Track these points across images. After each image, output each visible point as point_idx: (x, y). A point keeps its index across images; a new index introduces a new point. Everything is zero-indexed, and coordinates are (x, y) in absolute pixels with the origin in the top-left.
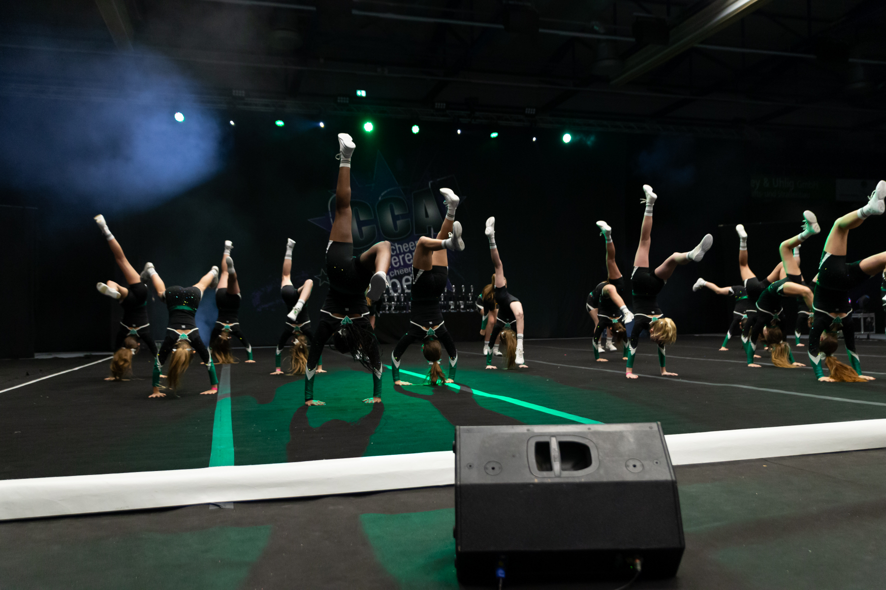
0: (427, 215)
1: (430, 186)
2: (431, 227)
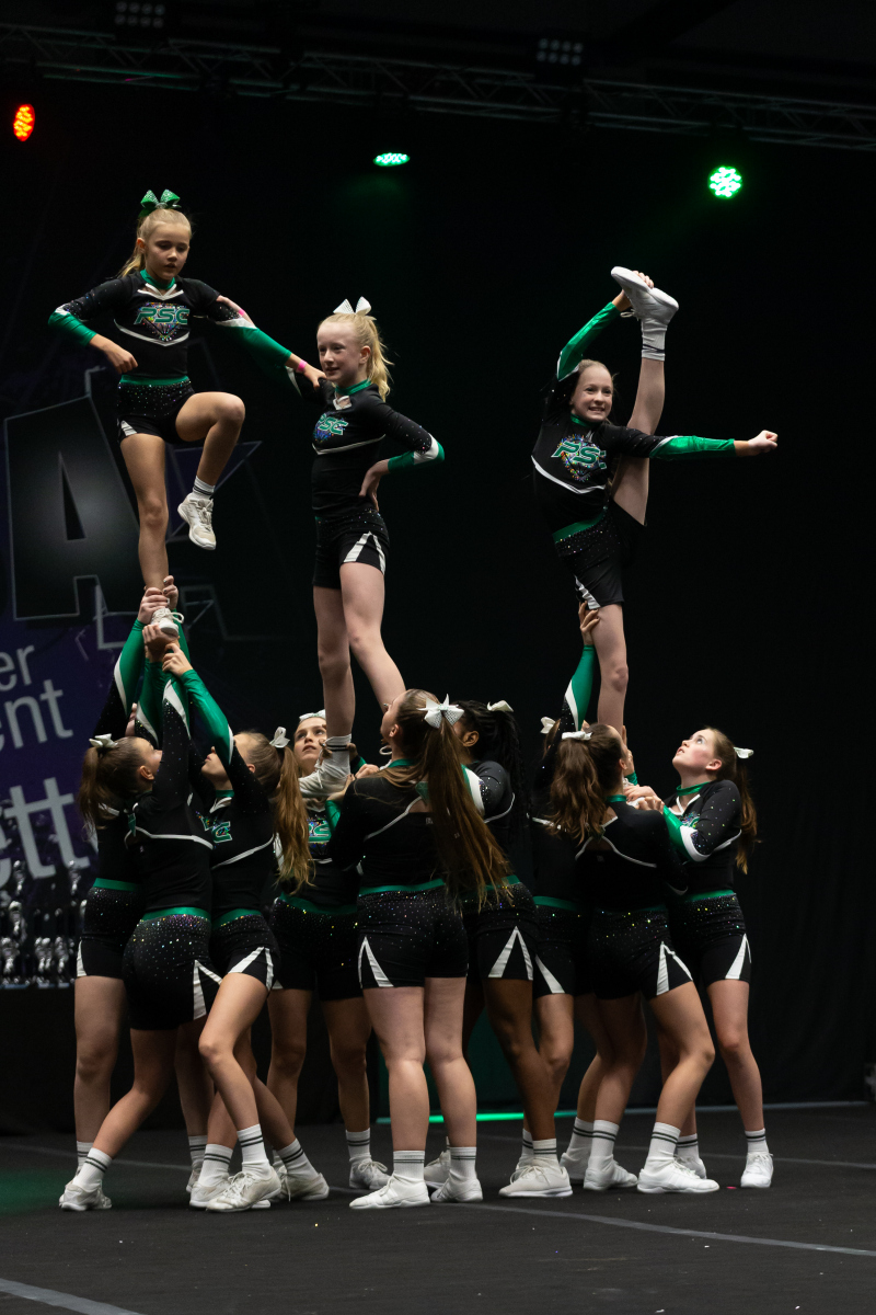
0: (74, 528)
1: (88, 387)
2: (92, 583)
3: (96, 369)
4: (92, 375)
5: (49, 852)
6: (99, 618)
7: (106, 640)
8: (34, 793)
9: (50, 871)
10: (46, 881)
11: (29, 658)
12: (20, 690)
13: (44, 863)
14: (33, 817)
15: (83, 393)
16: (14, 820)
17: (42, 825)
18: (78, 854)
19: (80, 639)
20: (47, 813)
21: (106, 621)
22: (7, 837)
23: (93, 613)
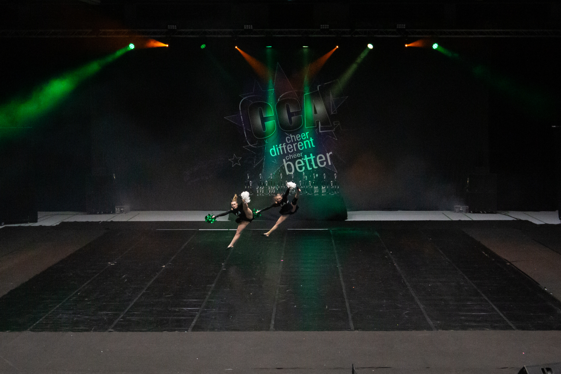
0: (316, 112)
1: (318, 89)
2: (319, 121)
3: (320, 85)
4: (319, 87)
5: (311, 165)
6: (320, 127)
7: (321, 131)
8: (309, 156)
9: (311, 169)
10: (310, 170)
11: (308, 134)
12: (306, 139)
13: (310, 167)
14: (308, 160)
15: (317, 89)
16: (305, 160)
17: (310, 161)
18: (316, 166)
19: (317, 131)
20: (311, 159)
21: (321, 128)
22: (304, 163)
23: (319, 126)
